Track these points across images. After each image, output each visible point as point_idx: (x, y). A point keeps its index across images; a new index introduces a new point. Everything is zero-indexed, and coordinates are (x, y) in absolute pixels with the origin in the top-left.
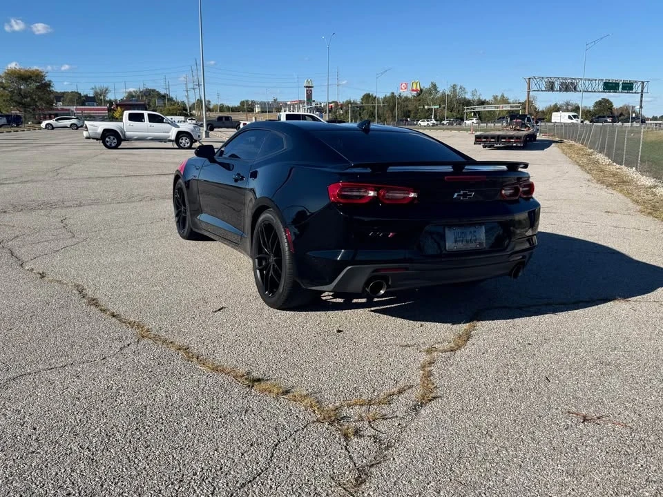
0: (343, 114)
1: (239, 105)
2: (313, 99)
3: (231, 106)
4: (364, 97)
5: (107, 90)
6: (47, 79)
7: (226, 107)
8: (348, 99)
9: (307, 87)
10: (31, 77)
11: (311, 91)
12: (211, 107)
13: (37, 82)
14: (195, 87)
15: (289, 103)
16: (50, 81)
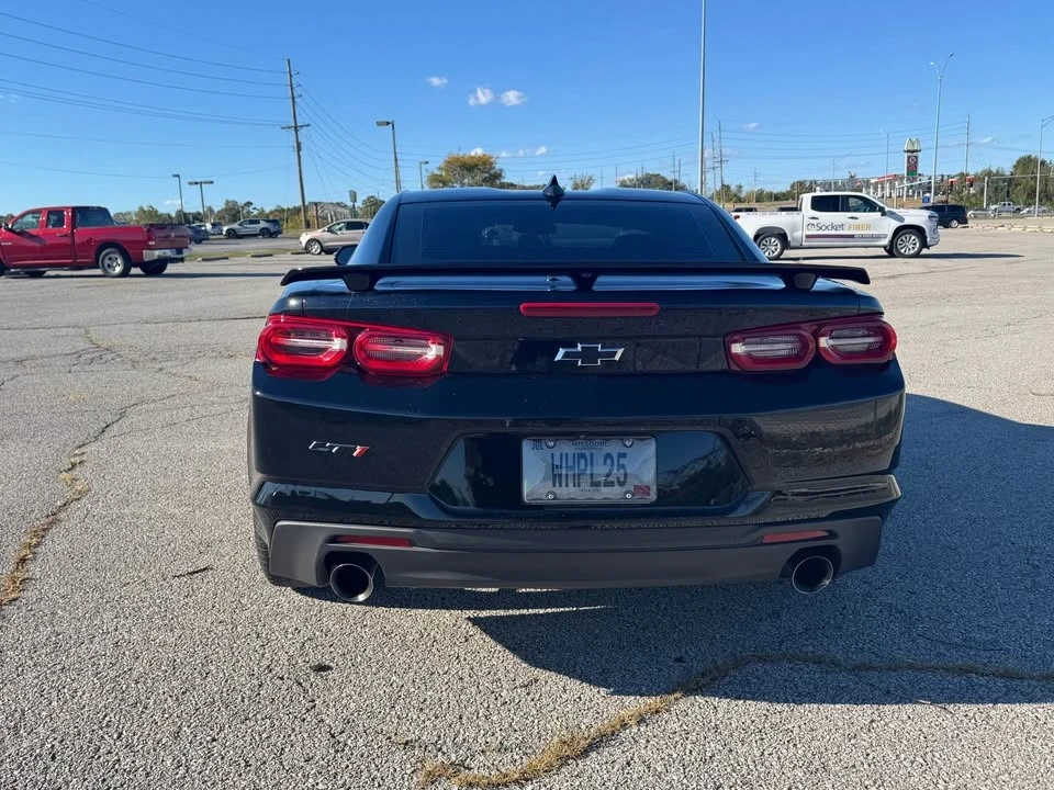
0: (974, 195)
1: (789, 189)
2: (919, 172)
3: (775, 191)
4: (1018, 162)
5: (591, 179)
6: (497, 167)
7: (768, 194)
8: (986, 167)
9: (908, 151)
10: (476, 165)
11: (916, 157)
12: (743, 195)
13: (483, 172)
14: (716, 165)
15: (873, 181)
16: (501, 170)
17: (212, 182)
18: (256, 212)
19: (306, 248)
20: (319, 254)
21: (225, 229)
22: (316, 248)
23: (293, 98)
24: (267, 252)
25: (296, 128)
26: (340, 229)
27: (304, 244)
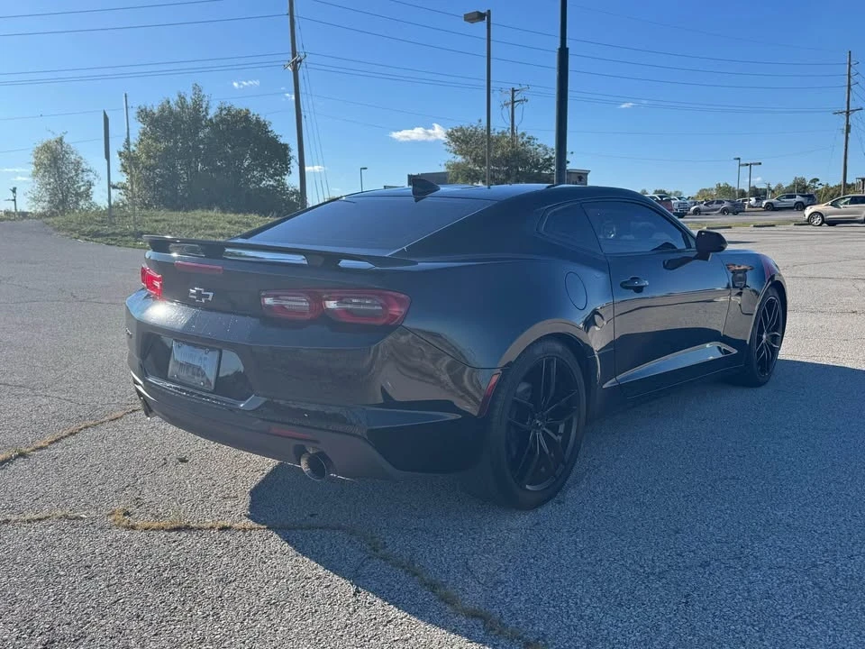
17: (760, 164)
18: (820, 187)
19: (808, 220)
20: (820, 225)
21: (765, 202)
22: (818, 220)
23: (849, 86)
24: (772, 223)
25: (848, 113)
26: (846, 203)
27: (807, 217)
